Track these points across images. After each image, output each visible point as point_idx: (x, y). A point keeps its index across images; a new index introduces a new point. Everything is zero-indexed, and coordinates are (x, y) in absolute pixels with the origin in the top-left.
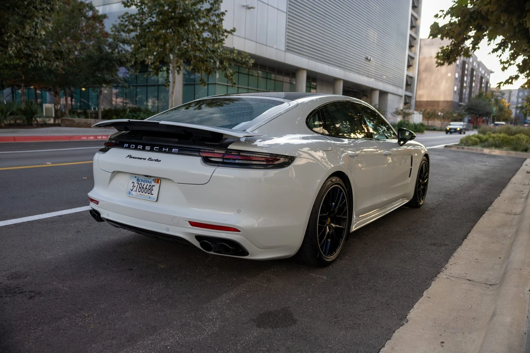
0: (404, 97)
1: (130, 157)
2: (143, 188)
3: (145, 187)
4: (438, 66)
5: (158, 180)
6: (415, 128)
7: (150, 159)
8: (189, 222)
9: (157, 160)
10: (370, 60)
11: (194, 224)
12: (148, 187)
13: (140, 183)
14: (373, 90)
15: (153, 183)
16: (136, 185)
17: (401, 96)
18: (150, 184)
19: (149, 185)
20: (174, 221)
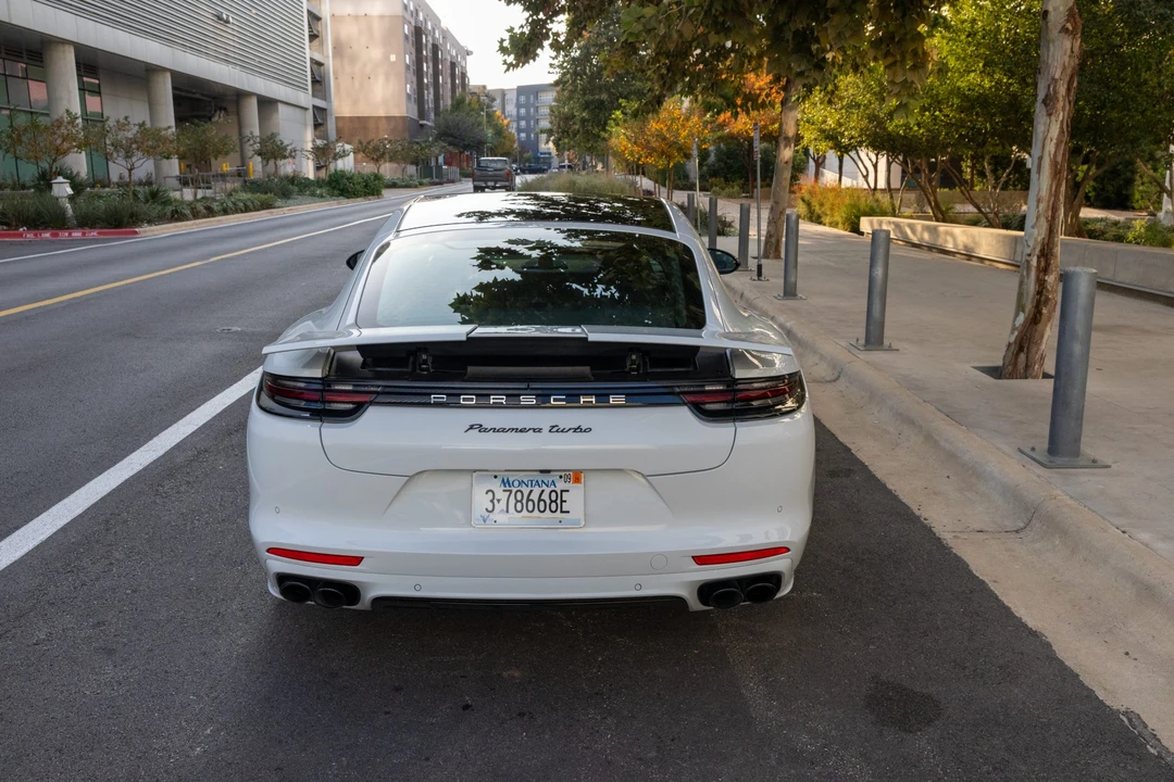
0: (311, 111)
1: (481, 429)
2: (528, 500)
3: (535, 497)
5: (576, 477)
6: (366, 186)
7: (554, 429)
8: (693, 557)
9: (578, 430)
10: (227, 22)
11: (701, 560)
12: (545, 497)
13: (514, 490)
14: (239, 96)
15: (560, 485)
16: (501, 494)
17: (306, 109)
18: (553, 488)
19: (547, 490)
20: (657, 563)
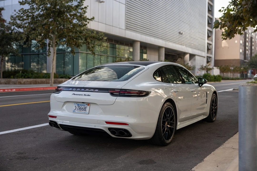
0: (206, 58)
1: (74, 94)
2: (81, 108)
3: (82, 108)
4: (224, 40)
5: (88, 104)
7: (85, 95)
8: (105, 122)
9: (88, 95)
11: (107, 123)
12: (83, 108)
13: (79, 106)
14: (185, 54)
15: (86, 106)
16: (77, 107)
17: (205, 57)
18: (85, 106)
19: (84, 107)
20: (98, 122)
